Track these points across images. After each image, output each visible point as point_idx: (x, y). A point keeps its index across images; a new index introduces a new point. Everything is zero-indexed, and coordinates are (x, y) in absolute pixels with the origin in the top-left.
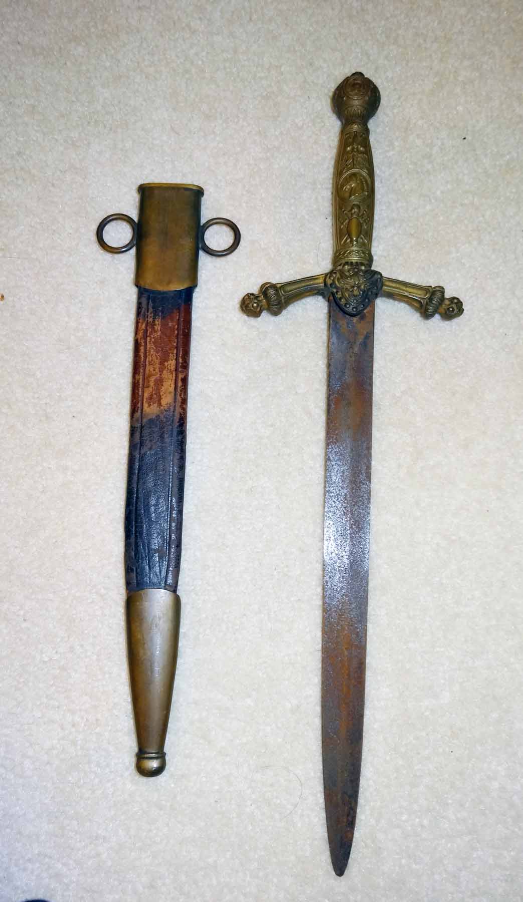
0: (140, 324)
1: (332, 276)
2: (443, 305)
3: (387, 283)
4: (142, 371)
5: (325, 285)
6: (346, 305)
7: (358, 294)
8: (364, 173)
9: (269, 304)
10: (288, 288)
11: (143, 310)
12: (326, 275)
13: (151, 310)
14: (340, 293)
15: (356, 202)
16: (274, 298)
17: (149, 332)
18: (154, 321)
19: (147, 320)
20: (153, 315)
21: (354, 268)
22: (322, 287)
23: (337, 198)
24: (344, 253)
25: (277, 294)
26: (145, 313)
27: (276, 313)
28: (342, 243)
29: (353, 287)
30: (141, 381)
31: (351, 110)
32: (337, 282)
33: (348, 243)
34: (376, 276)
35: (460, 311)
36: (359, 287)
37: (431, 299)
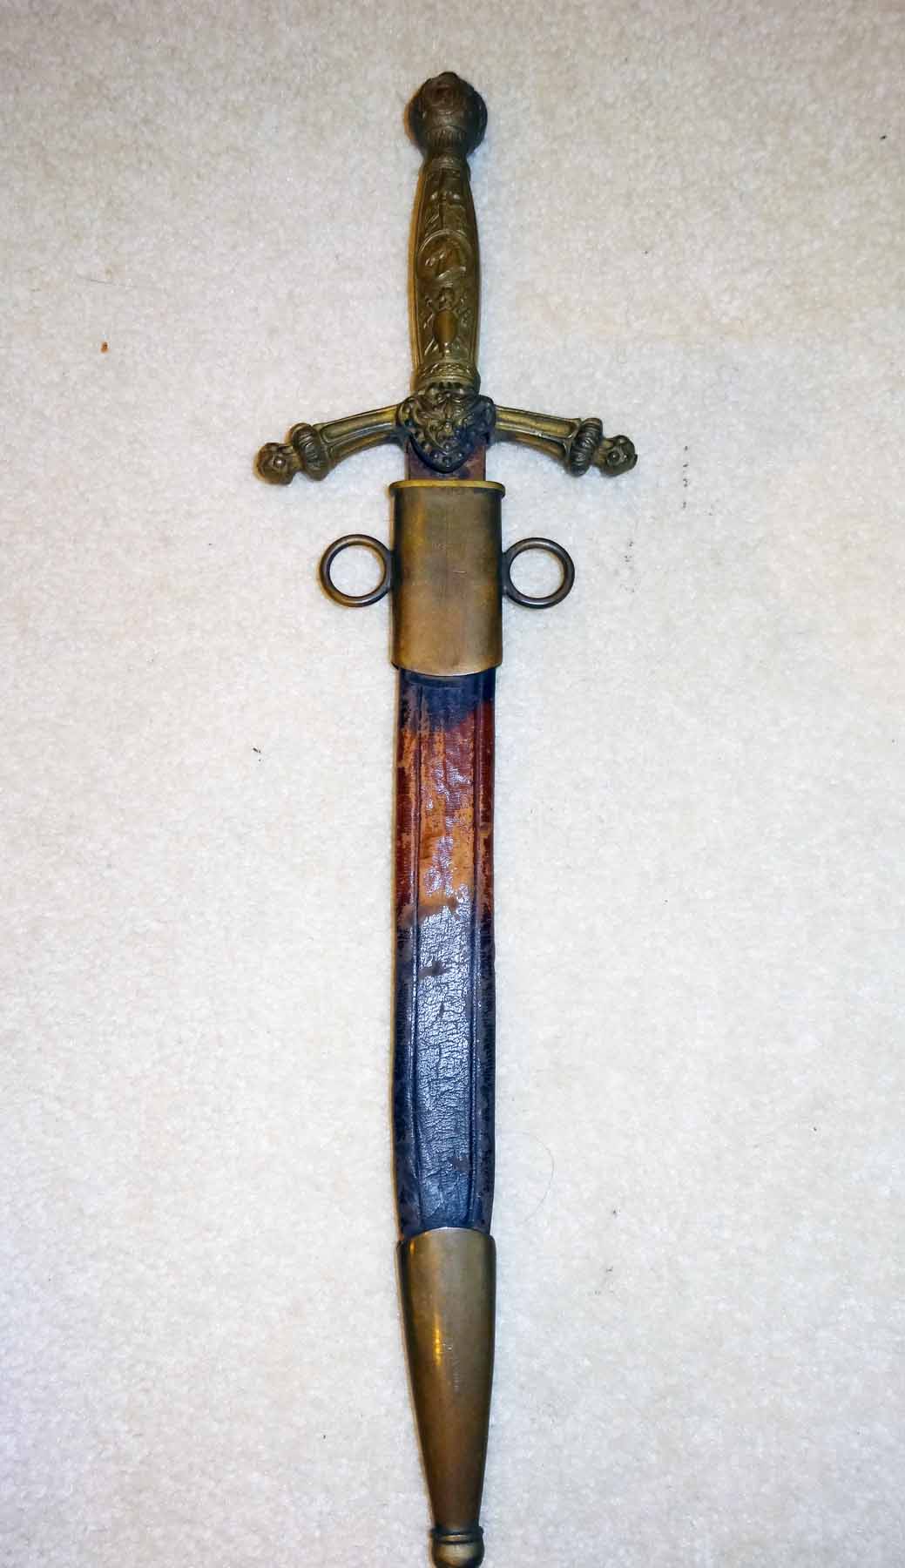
0: (407, 741)
1: (408, 406)
2: (600, 450)
3: (504, 416)
4: (413, 827)
5: (398, 423)
6: (432, 453)
7: (452, 434)
8: (460, 234)
9: (303, 459)
10: (335, 431)
11: (411, 715)
12: (399, 406)
13: (425, 714)
14: (421, 436)
15: (449, 285)
16: (309, 447)
17: (423, 755)
18: (431, 735)
19: (420, 735)
20: (428, 723)
21: (447, 392)
22: (391, 428)
23: (417, 280)
24: (429, 369)
25: (315, 442)
26: (414, 718)
27: (318, 476)
28: (426, 352)
29: (444, 423)
30: (413, 845)
31: (436, 133)
32: (415, 417)
33: (435, 352)
34: (482, 404)
35: (631, 459)
36: (453, 424)
37: (579, 440)
